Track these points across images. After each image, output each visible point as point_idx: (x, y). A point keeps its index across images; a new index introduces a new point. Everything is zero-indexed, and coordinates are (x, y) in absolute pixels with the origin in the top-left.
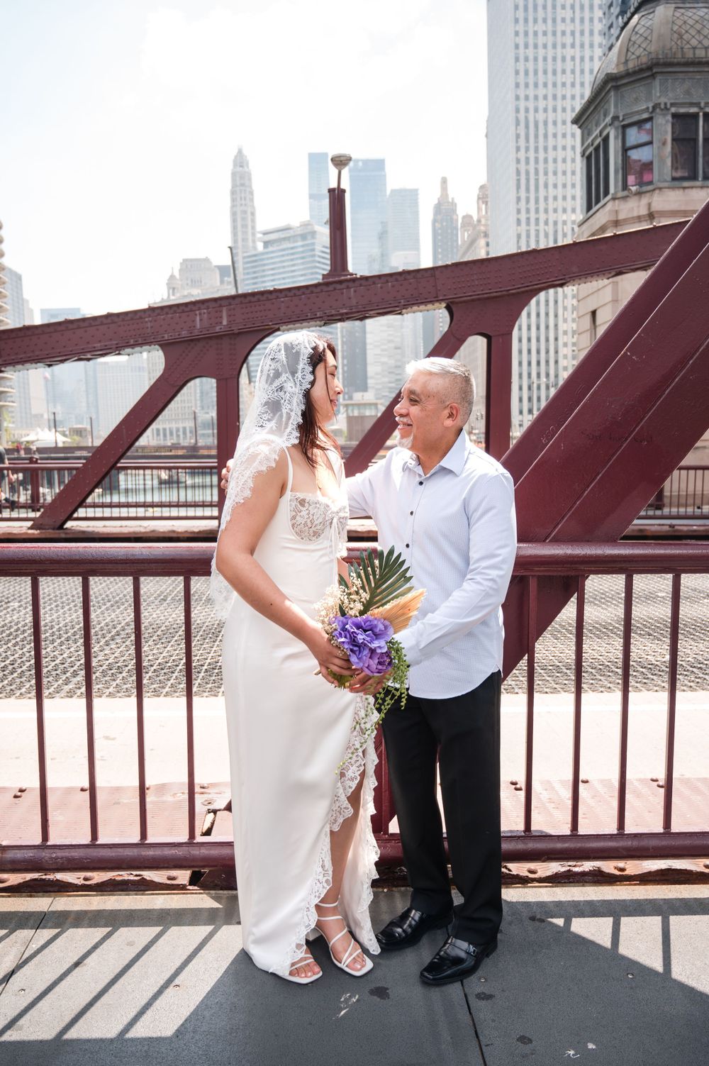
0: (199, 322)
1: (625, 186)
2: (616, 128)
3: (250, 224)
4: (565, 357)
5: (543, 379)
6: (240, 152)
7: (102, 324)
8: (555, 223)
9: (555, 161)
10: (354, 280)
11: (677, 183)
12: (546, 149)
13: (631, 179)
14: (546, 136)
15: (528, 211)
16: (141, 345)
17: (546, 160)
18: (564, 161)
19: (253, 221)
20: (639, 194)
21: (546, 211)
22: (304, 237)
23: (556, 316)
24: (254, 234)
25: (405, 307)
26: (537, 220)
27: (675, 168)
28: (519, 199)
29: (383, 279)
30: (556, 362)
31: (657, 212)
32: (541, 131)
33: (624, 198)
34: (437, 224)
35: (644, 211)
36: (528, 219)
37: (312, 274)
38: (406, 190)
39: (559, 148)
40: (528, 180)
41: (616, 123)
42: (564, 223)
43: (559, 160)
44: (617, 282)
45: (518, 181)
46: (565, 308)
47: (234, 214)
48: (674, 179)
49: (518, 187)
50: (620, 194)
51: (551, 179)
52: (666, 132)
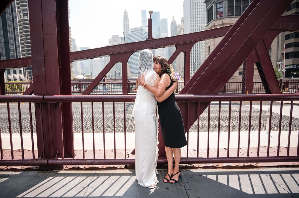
0: (118, 50)
1: (217, 18)
2: (215, 4)
3: (128, 27)
4: (202, 58)
5: (197, 63)
6: (126, 10)
7: (96, 50)
8: (200, 26)
9: (200, 12)
10: (154, 40)
11: (229, 17)
12: (197, 9)
13: (218, 16)
14: (197, 6)
15: (193, 23)
16: (105, 55)
17: (197, 12)
18: (202, 11)
19: (129, 26)
20: (220, 19)
21: (198, 23)
22: (140, 30)
23: (200, 48)
24: (129, 30)
25: (166, 46)
26: (195, 26)
27: (228, 13)
28: (191, 21)
29: (161, 39)
30: (200, 59)
31: (224, 23)
32: (196, 5)
33: (216, 20)
34: (172, 27)
35: (221, 23)
36: (193, 25)
37: (142, 39)
38: (164, 19)
39: (201, 9)
40: (193, 16)
41: (215, 3)
42: (202, 26)
43: (201, 11)
44: (215, 40)
45: (191, 16)
46: (202, 46)
47: (124, 25)
48: (228, 16)
49: (191, 18)
50: (215, 19)
51: (199, 16)
52: (226, 5)
